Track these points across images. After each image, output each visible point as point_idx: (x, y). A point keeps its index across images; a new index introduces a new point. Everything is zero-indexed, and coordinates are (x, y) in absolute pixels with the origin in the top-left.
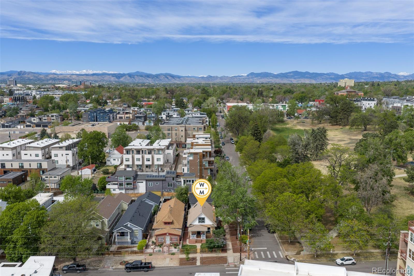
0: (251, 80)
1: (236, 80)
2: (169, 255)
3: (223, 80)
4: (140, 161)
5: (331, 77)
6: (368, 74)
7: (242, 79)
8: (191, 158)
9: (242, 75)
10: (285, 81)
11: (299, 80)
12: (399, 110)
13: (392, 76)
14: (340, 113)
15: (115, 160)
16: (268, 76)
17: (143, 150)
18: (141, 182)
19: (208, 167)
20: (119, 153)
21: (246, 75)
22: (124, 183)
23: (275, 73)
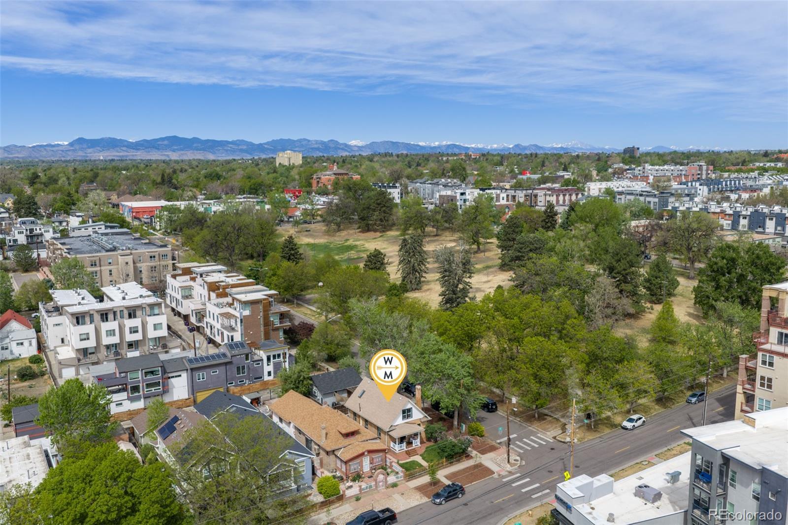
0: (81, 153)
1: (44, 153)
2: (389, 490)
3: (12, 154)
4: (114, 335)
5: (240, 147)
6: (304, 143)
7: (61, 152)
8: (247, 313)
9: (56, 143)
10: (155, 156)
11: (182, 154)
12: (452, 200)
13: (341, 147)
14: (374, 210)
15: (22, 344)
16: (116, 146)
17: (115, 310)
18: (176, 376)
19: (279, 325)
20: (24, 328)
21: (66, 143)
22: (141, 385)
23: (130, 141)
